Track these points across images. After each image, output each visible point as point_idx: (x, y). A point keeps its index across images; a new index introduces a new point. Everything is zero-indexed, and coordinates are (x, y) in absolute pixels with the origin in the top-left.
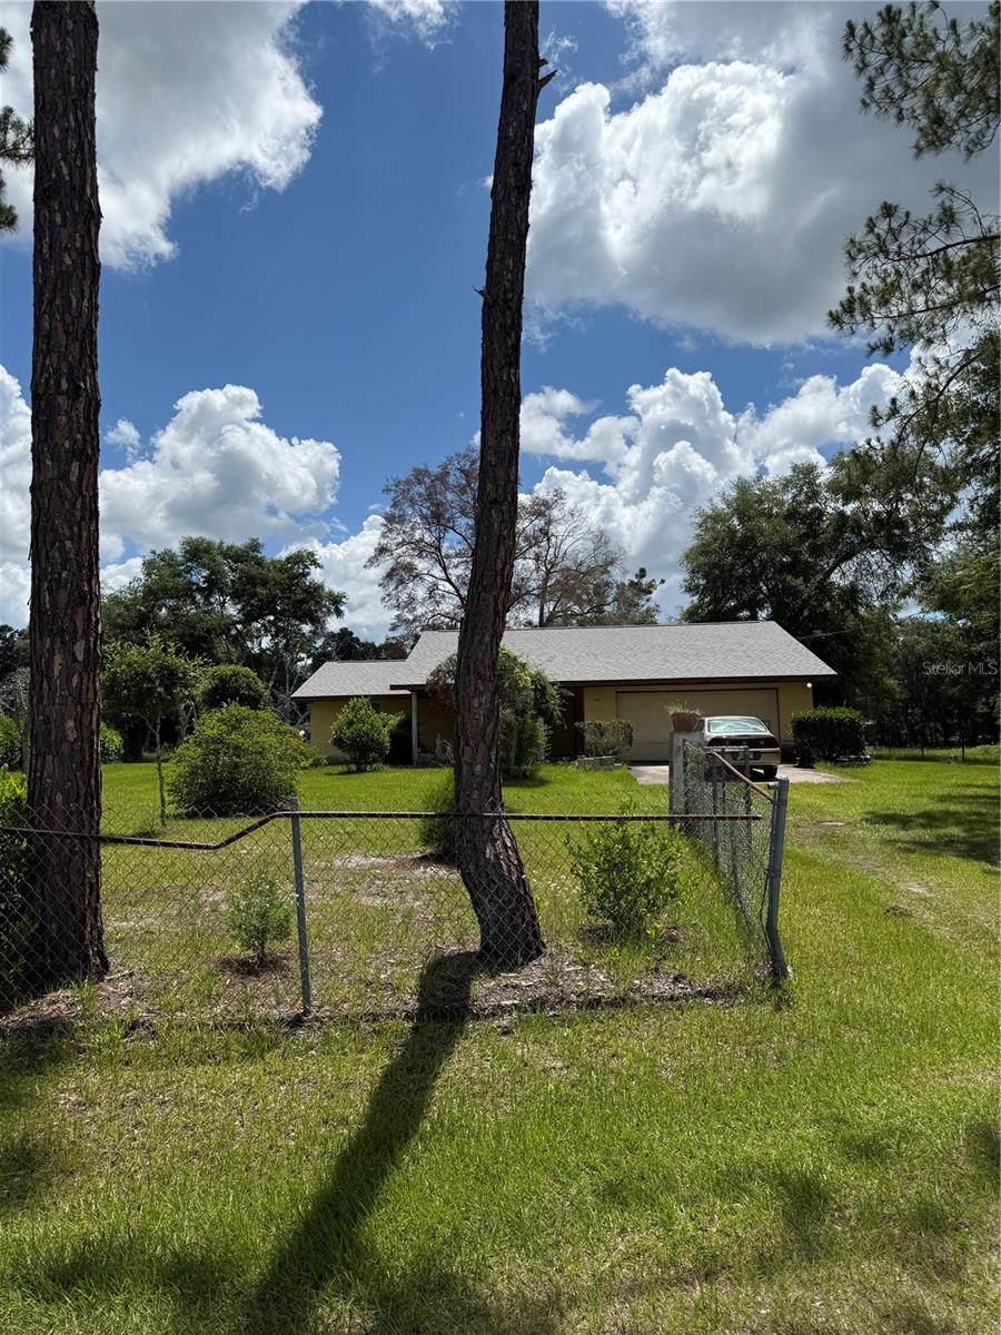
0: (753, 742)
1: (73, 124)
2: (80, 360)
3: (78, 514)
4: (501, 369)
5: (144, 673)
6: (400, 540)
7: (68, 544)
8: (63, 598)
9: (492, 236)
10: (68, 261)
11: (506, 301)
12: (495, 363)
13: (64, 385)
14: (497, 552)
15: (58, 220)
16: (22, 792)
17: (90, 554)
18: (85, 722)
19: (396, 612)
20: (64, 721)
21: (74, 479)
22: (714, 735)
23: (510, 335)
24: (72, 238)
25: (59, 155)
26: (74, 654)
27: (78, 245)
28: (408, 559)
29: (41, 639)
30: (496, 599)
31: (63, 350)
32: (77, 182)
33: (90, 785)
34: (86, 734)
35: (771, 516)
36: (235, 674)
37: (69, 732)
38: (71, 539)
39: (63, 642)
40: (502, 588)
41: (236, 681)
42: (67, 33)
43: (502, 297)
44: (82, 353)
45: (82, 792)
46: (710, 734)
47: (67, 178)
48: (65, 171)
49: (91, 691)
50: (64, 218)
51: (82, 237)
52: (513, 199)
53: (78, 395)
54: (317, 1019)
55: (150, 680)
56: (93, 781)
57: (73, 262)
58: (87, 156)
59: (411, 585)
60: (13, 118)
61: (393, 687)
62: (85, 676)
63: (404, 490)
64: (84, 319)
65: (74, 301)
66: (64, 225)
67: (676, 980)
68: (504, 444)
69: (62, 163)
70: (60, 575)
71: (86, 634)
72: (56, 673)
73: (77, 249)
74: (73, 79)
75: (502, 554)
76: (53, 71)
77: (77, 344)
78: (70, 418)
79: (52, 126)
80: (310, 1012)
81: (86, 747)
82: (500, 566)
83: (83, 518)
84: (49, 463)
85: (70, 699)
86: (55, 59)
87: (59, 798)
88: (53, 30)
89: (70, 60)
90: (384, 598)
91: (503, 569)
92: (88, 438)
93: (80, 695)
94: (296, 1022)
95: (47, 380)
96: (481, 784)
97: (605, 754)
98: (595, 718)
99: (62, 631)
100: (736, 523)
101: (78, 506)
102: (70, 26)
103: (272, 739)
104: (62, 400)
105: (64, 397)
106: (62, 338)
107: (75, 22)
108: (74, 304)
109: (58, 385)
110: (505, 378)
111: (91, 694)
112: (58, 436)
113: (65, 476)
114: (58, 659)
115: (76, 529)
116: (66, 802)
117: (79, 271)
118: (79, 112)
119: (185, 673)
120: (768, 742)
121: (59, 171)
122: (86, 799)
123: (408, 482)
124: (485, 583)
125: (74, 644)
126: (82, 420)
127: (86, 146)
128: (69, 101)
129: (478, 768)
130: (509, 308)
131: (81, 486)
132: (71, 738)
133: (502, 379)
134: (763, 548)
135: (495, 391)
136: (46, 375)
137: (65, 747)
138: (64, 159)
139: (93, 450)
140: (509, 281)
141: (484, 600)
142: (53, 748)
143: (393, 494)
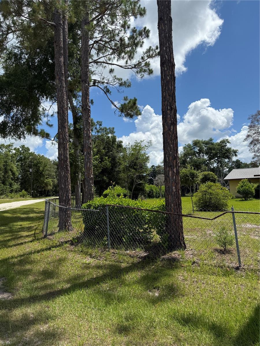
1: (168, 45)
2: (172, 101)
3: (173, 138)
5: (186, 175)
6: (254, 132)
7: (171, 145)
8: (171, 158)
10: (168, 78)
13: (169, 108)
15: (166, 69)
16: (164, 203)
17: (176, 147)
18: (177, 187)
19: (254, 154)
20: (172, 187)
21: (172, 130)
24: (169, 72)
25: (165, 54)
26: (174, 171)
27: (170, 74)
29: (166, 168)
31: (168, 99)
32: (169, 59)
33: (179, 202)
34: (177, 190)
36: (209, 174)
37: (174, 189)
38: (172, 144)
39: (171, 169)
41: (209, 176)
42: (166, 24)
44: (172, 99)
45: (177, 204)
47: (167, 59)
48: (167, 57)
50: (167, 68)
51: (171, 72)
53: (172, 109)
55: (188, 177)
56: (180, 201)
57: (170, 78)
58: (171, 52)
59: (258, 145)
61: (255, 176)
62: (177, 176)
63: (255, 118)
64: (173, 91)
65: (170, 87)
66: (167, 70)
69: (166, 55)
70: (170, 153)
71: (176, 166)
72: (170, 176)
73: (170, 75)
74: (167, 35)
76: (163, 34)
77: (171, 97)
78: (170, 115)
79: (163, 47)
80: (241, 266)
81: (178, 193)
83: (174, 139)
84: (166, 127)
85: (174, 182)
86: (163, 31)
87: (172, 205)
88: (162, 25)
89: (166, 31)
90: (250, 150)
92: (174, 119)
93: (176, 181)
94: (237, 268)
95: (165, 108)
99: (171, 166)
101: (173, 136)
102: (166, 22)
103: (220, 191)
104: (168, 111)
105: (169, 111)
106: (168, 97)
107: (167, 21)
108: (170, 88)
109: (168, 108)
111: (178, 180)
112: (168, 120)
113: (170, 129)
114: (170, 172)
115: (173, 142)
116: (174, 206)
117: (171, 80)
118: (169, 42)
119: (196, 174)
121: (165, 58)
122: (178, 206)
123: (256, 115)
125: (174, 169)
126: (173, 116)
127: (171, 49)
128: (167, 40)
131: (173, 131)
132: (174, 191)
136: (165, 106)
137: (173, 193)
138: (166, 54)
139: (176, 122)
142: (170, 194)
143: (251, 119)
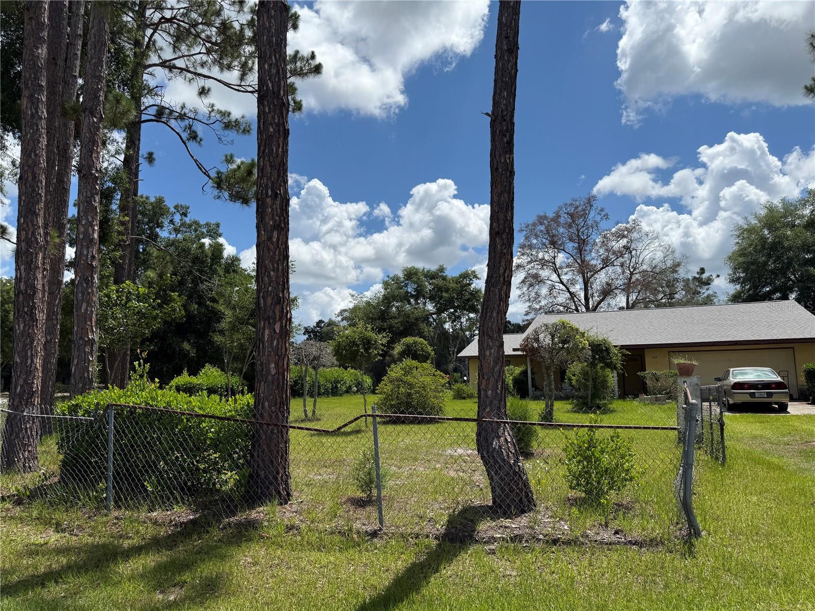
0: (767, 385)
1: (274, 61)
2: (278, 179)
3: (277, 258)
4: (500, 156)
6: (529, 259)
7: (272, 273)
8: (269, 301)
9: (495, 81)
10: (271, 130)
11: (503, 116)
12: (497, 153)
13: (270, 193)
14: (500, 263)
15: (267, 110)
16: (252, 402)
17: (283, 278)
18: (280, 364)
20: (269, 364)
21: (275, 240)
22: (736, 381)
23: (505, 135)
24: (273, 118)
25: (268, 78)
26: (275, 330)
27: (276, 121)
28: (535, 271)
29: (260, 322)
30: (500, 290)
31: (269, 175)
32: (276, 89)
33: (282, 398)
34: (281, 370)
35: (794, 226)
37: (272, 370)
38: (273, 271)
39: (269, 323)
40: (504, 284)
42: (271, 17)
43: (500, 114)
44: (279, 175)
45: (278, 401)
46: (733, 380)
47: (271, 88)
48: (270, 85)
49: (284, 347)
50: (270, 109)
51: (278, 117)
52: (506, 57)
53: (276, 197)
54: (385, 534)
56: (284, 396)
57: (274, 129)
58: (281, 76)
59: (537, 287)
60: (299, 56)
61: (514, 350)
62: (281, 341)
63: (531, 229)
64: (280, 158)
65: (275, 149)
66: (270, 112)
67: (616, 533)
68: (502, 199)
69: (269, 82)
70: (268, 289)
71: (281, 319)
72: (266, 339)
73: (276, 123)
74: (274, 38)
75: (503, 263)
76: (265, 37)
77: (276, 171)
78: (272, 209)
80: (382, 530)
81: (281, 377)
82: (502, 271)
83: (279, 260)
84: (263, 232)
85: (273, 353)
86: (266, 31)
87: (266, 404)
88: (265, 17)
89: (273, 30)
90: (520, 296)
91: (505, 272)
92: (282, 218)
93: (278, 350)
94: (374, 534)
95: (262, 191)
96: (491, 402)
97: (660, 394)
98: (653, 369)
99: (269, 318)
100: (766, 232)
101: (277, 253)
102: (273, 13)
104: (269, 200)
105: (270, 199)
106: (269, 169)
107: (275, 11)
108: (274, 151)
109: (267, 193)
110: (502, 161)
111: (284, 350)
112: (267, 218)
113: (270, 238)
114: (267, 332)
115: (276, 265)
116: (270, 406)
117: (277, 134)
118: (277, 55)
120: (778, 385)
121: (267, 86)
122: (280, 404)
124: (493, 281)
125: (275, 324)
126: (278, 210)
127: (281, 71)
128: (272, 50)
129: (490, 392)
130: (505, 120)
131: (278, 243)
132: (273, 373)
133: (501, 162)
134: (790, 248)
135: (497, 169)
136: (261, 188)
137: (270, 378)
138: (270, 79)
139: (285, 224)
140: (504, 105)
141: (493, 292)
142: (264, 378)
143: (524, 233)
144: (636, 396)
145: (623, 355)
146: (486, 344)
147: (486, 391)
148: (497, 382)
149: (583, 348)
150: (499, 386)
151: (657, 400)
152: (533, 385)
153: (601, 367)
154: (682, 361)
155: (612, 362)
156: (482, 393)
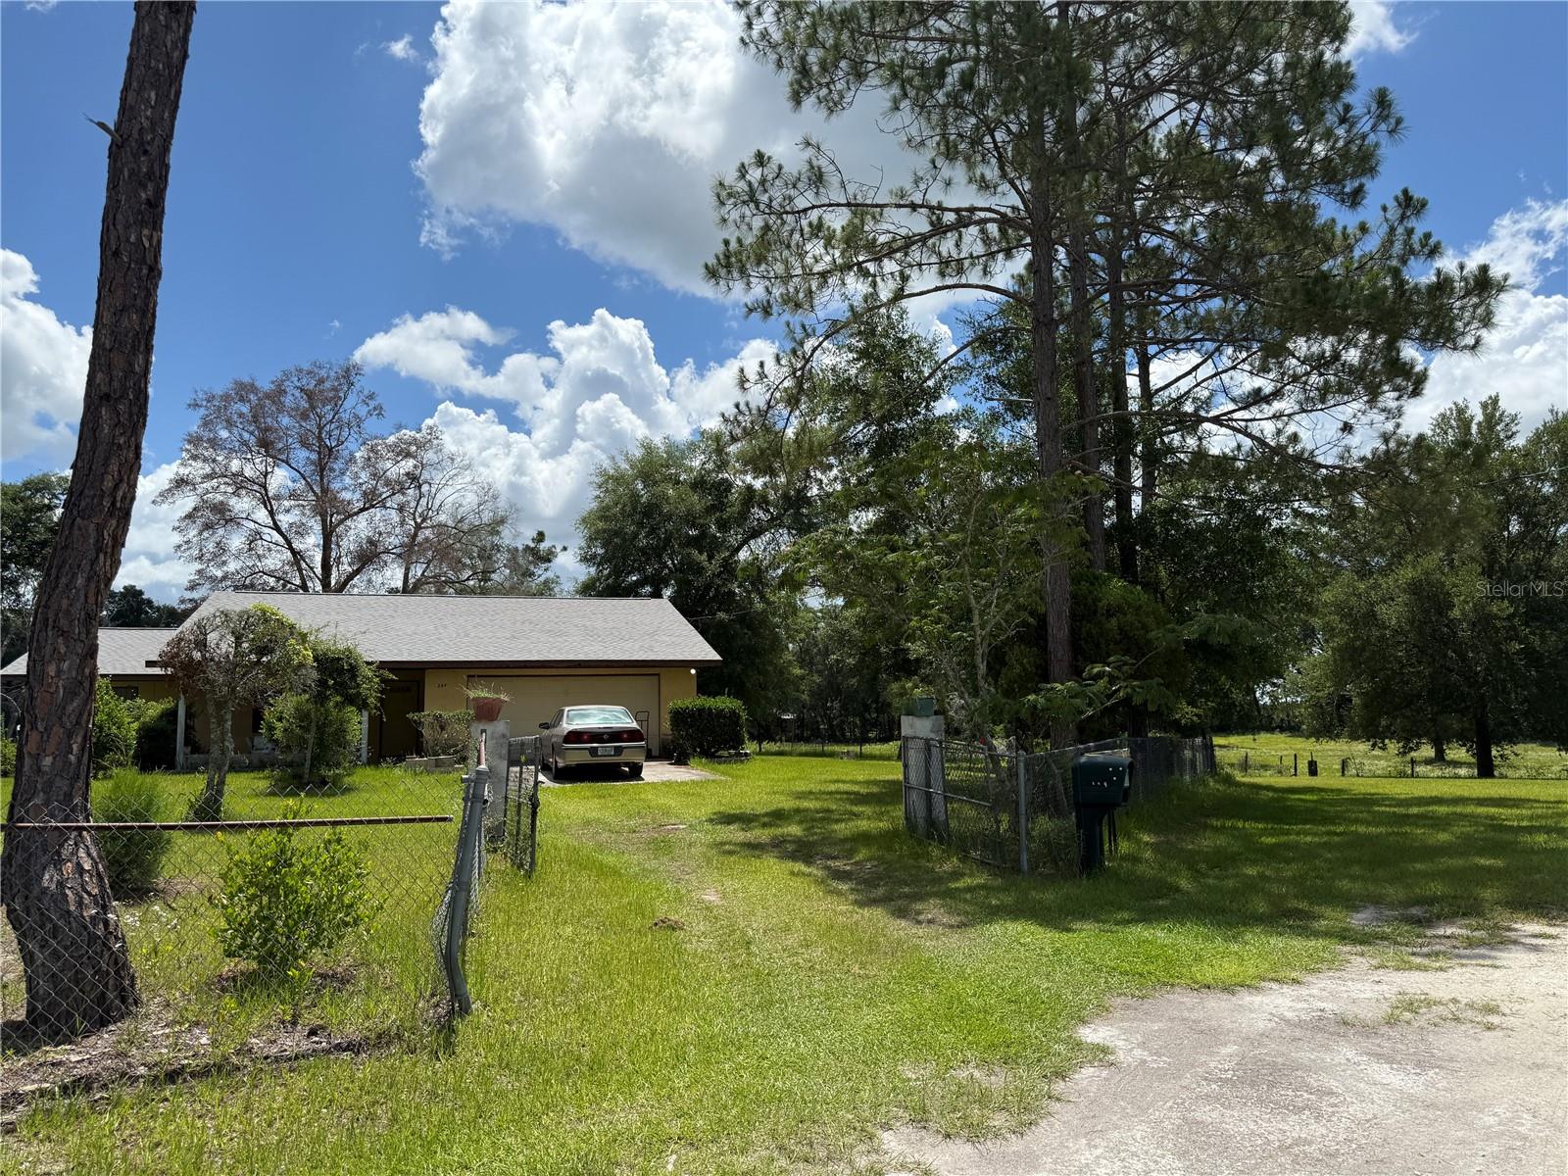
0: (616, 735)
4: (127, 227)
6: (208, 470)
9: (131, 60)
12: (119, 217)
14: (106, 464)
19: (197, 566)
22: (571, 728)
28: (219, 498)
30: (100, 529)
43: (136, 135)
59: (221, 531)
61: (149, 664)
63: (219, 408)
67: (313, 1033)
96: (49, 784)
97: (444, 753)
98: (438, 707)
100: (640, 486)
110: (133, 239)
120: (633, 735)
124: (83, 504)
129: (48, 761)
130: (146, 152)
133: (128, 240)
135: (116, 254)
140: (147, 118)
141: (80, 529)
143: (202, 412)
144: (400, 759)
145: (384, 681)
146: (48, 649)
147: (37, 757)
148: (70, 735)
149: (301, 665)
150: (75, 747)
151: (438, 764)
152: (188, 741)
153: (337, 704)
154: (484, 694)
155: (359, 694)
156: (27, 761)
